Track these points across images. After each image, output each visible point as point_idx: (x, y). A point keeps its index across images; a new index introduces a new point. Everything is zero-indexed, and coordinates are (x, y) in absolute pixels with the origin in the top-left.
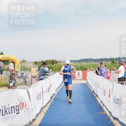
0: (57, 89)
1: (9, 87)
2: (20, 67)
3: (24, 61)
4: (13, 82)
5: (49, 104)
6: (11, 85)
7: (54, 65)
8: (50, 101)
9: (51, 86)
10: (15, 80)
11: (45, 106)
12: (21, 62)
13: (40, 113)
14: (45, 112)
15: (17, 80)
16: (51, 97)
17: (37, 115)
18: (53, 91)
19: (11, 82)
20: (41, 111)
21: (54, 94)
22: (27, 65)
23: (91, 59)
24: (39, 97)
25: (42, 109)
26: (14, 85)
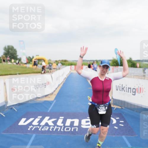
0: (67, 75)
1: (42, 73)
2: (47, 63)
3: (50, 60)
4: (44, 71)
5: (63, 83)
6: (43, 72)
7: (66, 62)
8: (63, 81)
9: (64, 73)
10: (45, 70)
11: (61, 84)
12: (48, 60)
13: (58, 87)
14: (61, 87)
15: (46, 69)
16: (64, 79)
17: (56, 89)
18: (65, 76)
19: (43, 71)
20: (58, 86)
21: (66, 78)
22: (52, 62)
23: (85, 60)
24: (57, 79)
25: (59, 85)
26: (44, 73)
